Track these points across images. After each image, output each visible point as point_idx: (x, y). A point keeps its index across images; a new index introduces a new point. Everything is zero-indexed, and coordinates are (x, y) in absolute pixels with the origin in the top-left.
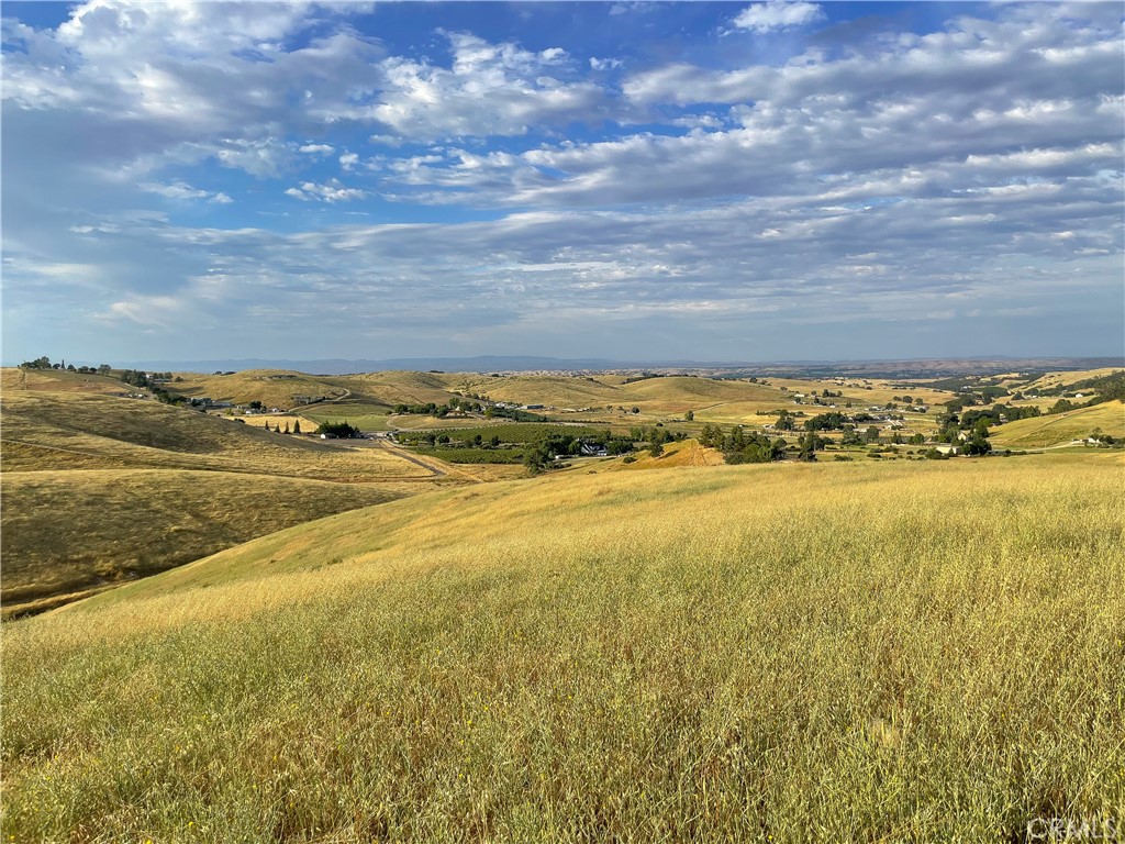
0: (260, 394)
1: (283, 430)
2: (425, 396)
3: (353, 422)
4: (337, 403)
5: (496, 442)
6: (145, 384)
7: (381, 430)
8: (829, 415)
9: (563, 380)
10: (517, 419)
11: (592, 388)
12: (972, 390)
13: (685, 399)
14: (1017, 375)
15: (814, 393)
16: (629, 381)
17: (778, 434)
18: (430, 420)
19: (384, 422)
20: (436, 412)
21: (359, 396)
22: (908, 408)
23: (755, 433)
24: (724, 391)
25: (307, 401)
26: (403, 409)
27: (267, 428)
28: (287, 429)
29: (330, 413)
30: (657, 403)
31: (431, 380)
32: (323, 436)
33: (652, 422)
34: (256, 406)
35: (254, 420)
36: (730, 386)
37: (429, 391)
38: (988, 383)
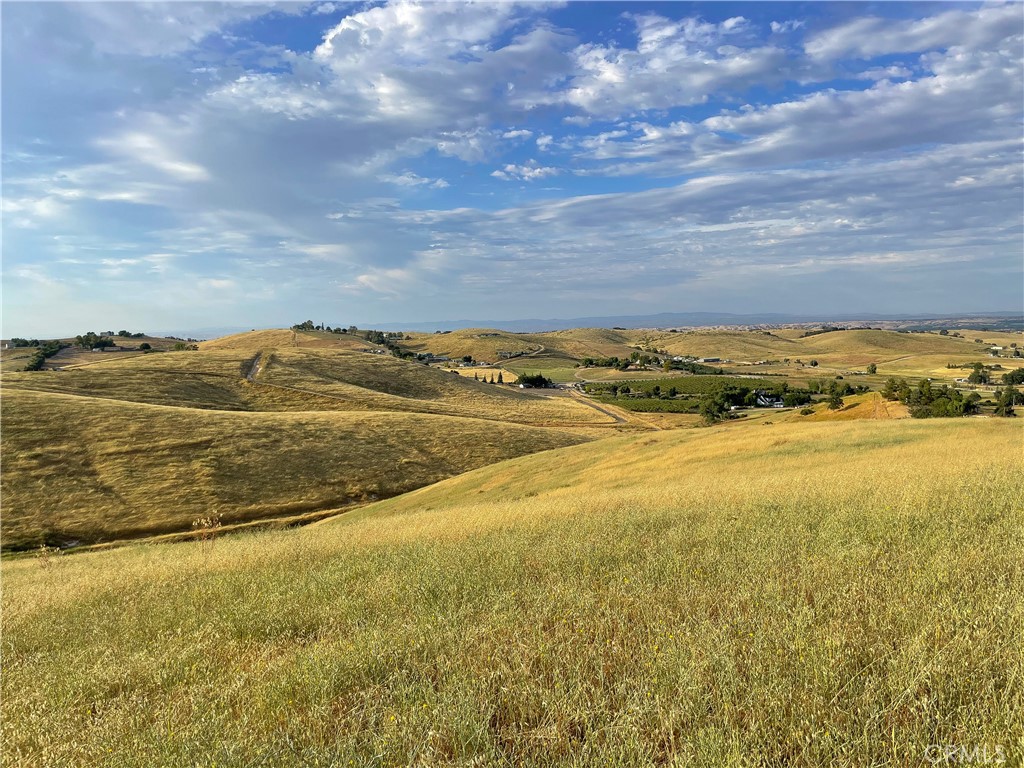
0: (471, 349)
1: (489, 380)
2: (608, 351)
3: (546, 374)
4: (531, 357)
5: (674, 393)
6: (383, 342)
7: (569, 381)
9: (739, 335)
10: (694, 372)
11: (768, 341)
13: (868, 352)
15: (1013, 345)
16: (807, 334)
17: (972, 388)
18: (613, 372)
19: (572, 374)
20: (618, 365)
21: (551, 351)
23: (945, 386)
24: (911, 344)
25: (508, 355)
26: (589, 363)
27: (476, 378)
28: (492, 380)
29: (527, 366)
30: (837, 356)
31: (615, 336)
32: (521, 386)
33: (832, 375)
34: (468, 360)
35: (466, 372)
36: (917, 339)
37: (613, 346)
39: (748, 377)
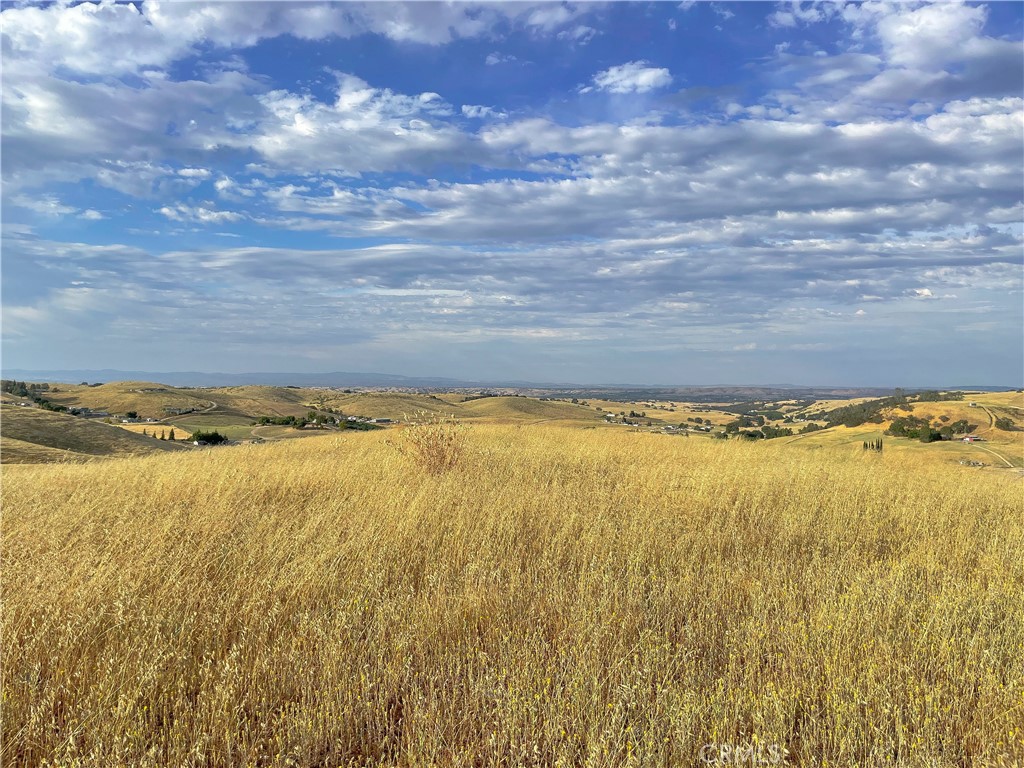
0: (133, 405)
1: (159, 437)
2: (284, 410)
3: (222, 431)
4: (203, 414)
6: (25, 394)
7: (246, 439)
9: (408, 398)
11: (434, 405)
12: (757, 413)
14: (793, 402)
15: (622, 413)
16: (467, 399)
19: (249, 431)
20: (295, 424)
21: (224, 408)
22: (697, 428)
24: (549, 411)
25: (178, 412)
26: (266, 421)
28: (163, 436)
29: (198, 423)
31: (288, 395)
32: (196, 443)
34: (132, 416)
35: (130, 427)
36: (553, 406)
37: (287, 405)
38: (770, 408)
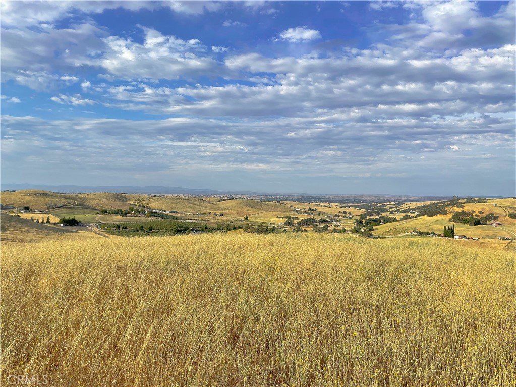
0: (29, 202)
1: (40, 221)
2: (117, 205)
3: (78, 217)
4: (69, 208)
5: (151, 229)
7: (93, 222)
8: (308, 219)
9: (188, 200)
10: (162, 218)
11: (202, 204)
12: (374, 209)
13: (246, 210)
14: (393, 203)
16: (220, 201)
17: (285, 227)
18: (118, 217)
19: (94, 218)
20: (122, 214)
21: (83, 205)
22: (344, 217)
23: (275, 227)
24: (264, 207)
25: (54, 207)
26: (105, 212)
27: (32, 220)
28: (43, 221)
29: (66, 213)
30: (232, 212)
31: (121, 198)
32: (62, 225)
33: (229, 220)
34: (27, 209)
35: (25, 216)
36: (267, 205)
37: (120, 203)
38: (381, 206)
39: (190, 221)
